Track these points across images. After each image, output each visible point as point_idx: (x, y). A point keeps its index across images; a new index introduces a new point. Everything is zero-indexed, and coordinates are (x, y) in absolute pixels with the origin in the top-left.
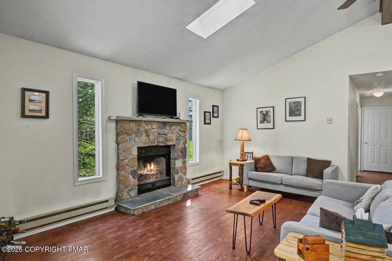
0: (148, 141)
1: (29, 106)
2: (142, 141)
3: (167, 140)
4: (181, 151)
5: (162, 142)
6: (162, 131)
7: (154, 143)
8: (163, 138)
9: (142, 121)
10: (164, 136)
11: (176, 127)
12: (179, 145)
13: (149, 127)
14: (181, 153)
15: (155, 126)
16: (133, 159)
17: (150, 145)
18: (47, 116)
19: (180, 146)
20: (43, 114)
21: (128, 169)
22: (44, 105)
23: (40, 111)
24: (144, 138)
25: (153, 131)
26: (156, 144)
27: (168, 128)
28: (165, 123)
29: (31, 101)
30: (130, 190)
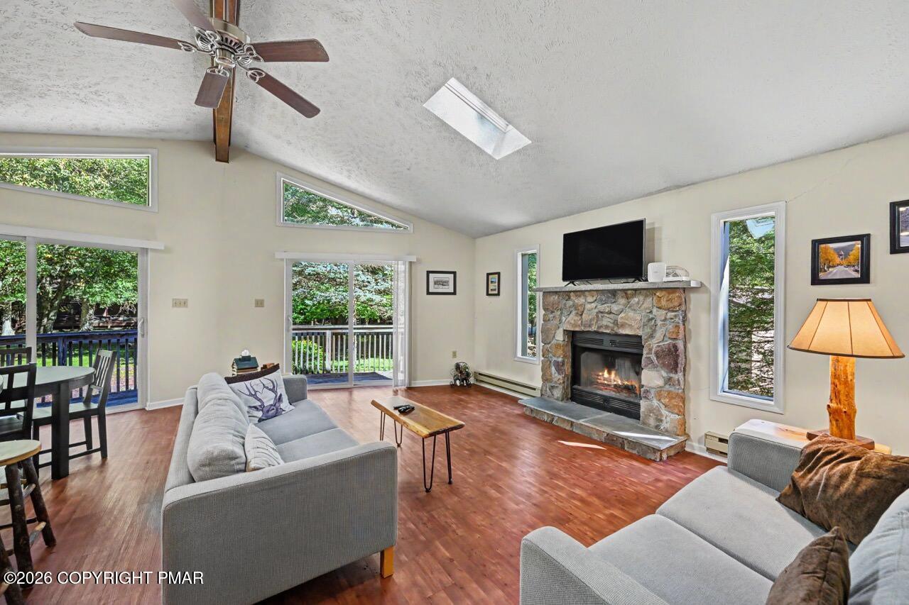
0: (580, 322)
1: (491, 286)
2: (570, 322)
3: (616, 323)
4: (657, 354)
5: (607, 327)
6: (605, 308)
7: (590, 326)
8: (610, 320)
9: (570, 292)
10: (611, 316)
11: (641, 298)
12: (651, 336)
13: (581, 300)
14: (657, 357)
15: (590, 299)
16: (558, 346)
17: (583, 328)
18: (498, 294)
19: (654, 341)
20: (496, 292)
21: (551, 357)
22: (497, 284)
23: (495, 290)
24: (573, 318)
25: (588, 306)
26: (594, 328)
27: (622, 301)
28: (614, 293)
29: (492, 282)
30: (553, 387)
